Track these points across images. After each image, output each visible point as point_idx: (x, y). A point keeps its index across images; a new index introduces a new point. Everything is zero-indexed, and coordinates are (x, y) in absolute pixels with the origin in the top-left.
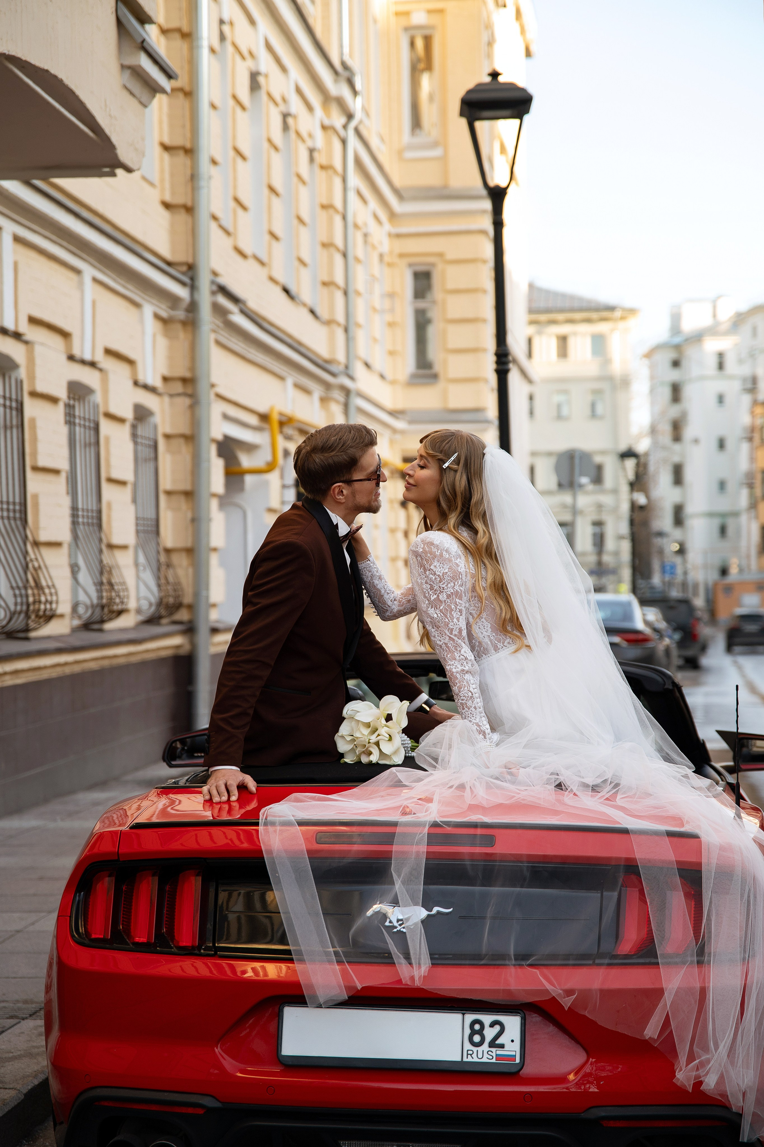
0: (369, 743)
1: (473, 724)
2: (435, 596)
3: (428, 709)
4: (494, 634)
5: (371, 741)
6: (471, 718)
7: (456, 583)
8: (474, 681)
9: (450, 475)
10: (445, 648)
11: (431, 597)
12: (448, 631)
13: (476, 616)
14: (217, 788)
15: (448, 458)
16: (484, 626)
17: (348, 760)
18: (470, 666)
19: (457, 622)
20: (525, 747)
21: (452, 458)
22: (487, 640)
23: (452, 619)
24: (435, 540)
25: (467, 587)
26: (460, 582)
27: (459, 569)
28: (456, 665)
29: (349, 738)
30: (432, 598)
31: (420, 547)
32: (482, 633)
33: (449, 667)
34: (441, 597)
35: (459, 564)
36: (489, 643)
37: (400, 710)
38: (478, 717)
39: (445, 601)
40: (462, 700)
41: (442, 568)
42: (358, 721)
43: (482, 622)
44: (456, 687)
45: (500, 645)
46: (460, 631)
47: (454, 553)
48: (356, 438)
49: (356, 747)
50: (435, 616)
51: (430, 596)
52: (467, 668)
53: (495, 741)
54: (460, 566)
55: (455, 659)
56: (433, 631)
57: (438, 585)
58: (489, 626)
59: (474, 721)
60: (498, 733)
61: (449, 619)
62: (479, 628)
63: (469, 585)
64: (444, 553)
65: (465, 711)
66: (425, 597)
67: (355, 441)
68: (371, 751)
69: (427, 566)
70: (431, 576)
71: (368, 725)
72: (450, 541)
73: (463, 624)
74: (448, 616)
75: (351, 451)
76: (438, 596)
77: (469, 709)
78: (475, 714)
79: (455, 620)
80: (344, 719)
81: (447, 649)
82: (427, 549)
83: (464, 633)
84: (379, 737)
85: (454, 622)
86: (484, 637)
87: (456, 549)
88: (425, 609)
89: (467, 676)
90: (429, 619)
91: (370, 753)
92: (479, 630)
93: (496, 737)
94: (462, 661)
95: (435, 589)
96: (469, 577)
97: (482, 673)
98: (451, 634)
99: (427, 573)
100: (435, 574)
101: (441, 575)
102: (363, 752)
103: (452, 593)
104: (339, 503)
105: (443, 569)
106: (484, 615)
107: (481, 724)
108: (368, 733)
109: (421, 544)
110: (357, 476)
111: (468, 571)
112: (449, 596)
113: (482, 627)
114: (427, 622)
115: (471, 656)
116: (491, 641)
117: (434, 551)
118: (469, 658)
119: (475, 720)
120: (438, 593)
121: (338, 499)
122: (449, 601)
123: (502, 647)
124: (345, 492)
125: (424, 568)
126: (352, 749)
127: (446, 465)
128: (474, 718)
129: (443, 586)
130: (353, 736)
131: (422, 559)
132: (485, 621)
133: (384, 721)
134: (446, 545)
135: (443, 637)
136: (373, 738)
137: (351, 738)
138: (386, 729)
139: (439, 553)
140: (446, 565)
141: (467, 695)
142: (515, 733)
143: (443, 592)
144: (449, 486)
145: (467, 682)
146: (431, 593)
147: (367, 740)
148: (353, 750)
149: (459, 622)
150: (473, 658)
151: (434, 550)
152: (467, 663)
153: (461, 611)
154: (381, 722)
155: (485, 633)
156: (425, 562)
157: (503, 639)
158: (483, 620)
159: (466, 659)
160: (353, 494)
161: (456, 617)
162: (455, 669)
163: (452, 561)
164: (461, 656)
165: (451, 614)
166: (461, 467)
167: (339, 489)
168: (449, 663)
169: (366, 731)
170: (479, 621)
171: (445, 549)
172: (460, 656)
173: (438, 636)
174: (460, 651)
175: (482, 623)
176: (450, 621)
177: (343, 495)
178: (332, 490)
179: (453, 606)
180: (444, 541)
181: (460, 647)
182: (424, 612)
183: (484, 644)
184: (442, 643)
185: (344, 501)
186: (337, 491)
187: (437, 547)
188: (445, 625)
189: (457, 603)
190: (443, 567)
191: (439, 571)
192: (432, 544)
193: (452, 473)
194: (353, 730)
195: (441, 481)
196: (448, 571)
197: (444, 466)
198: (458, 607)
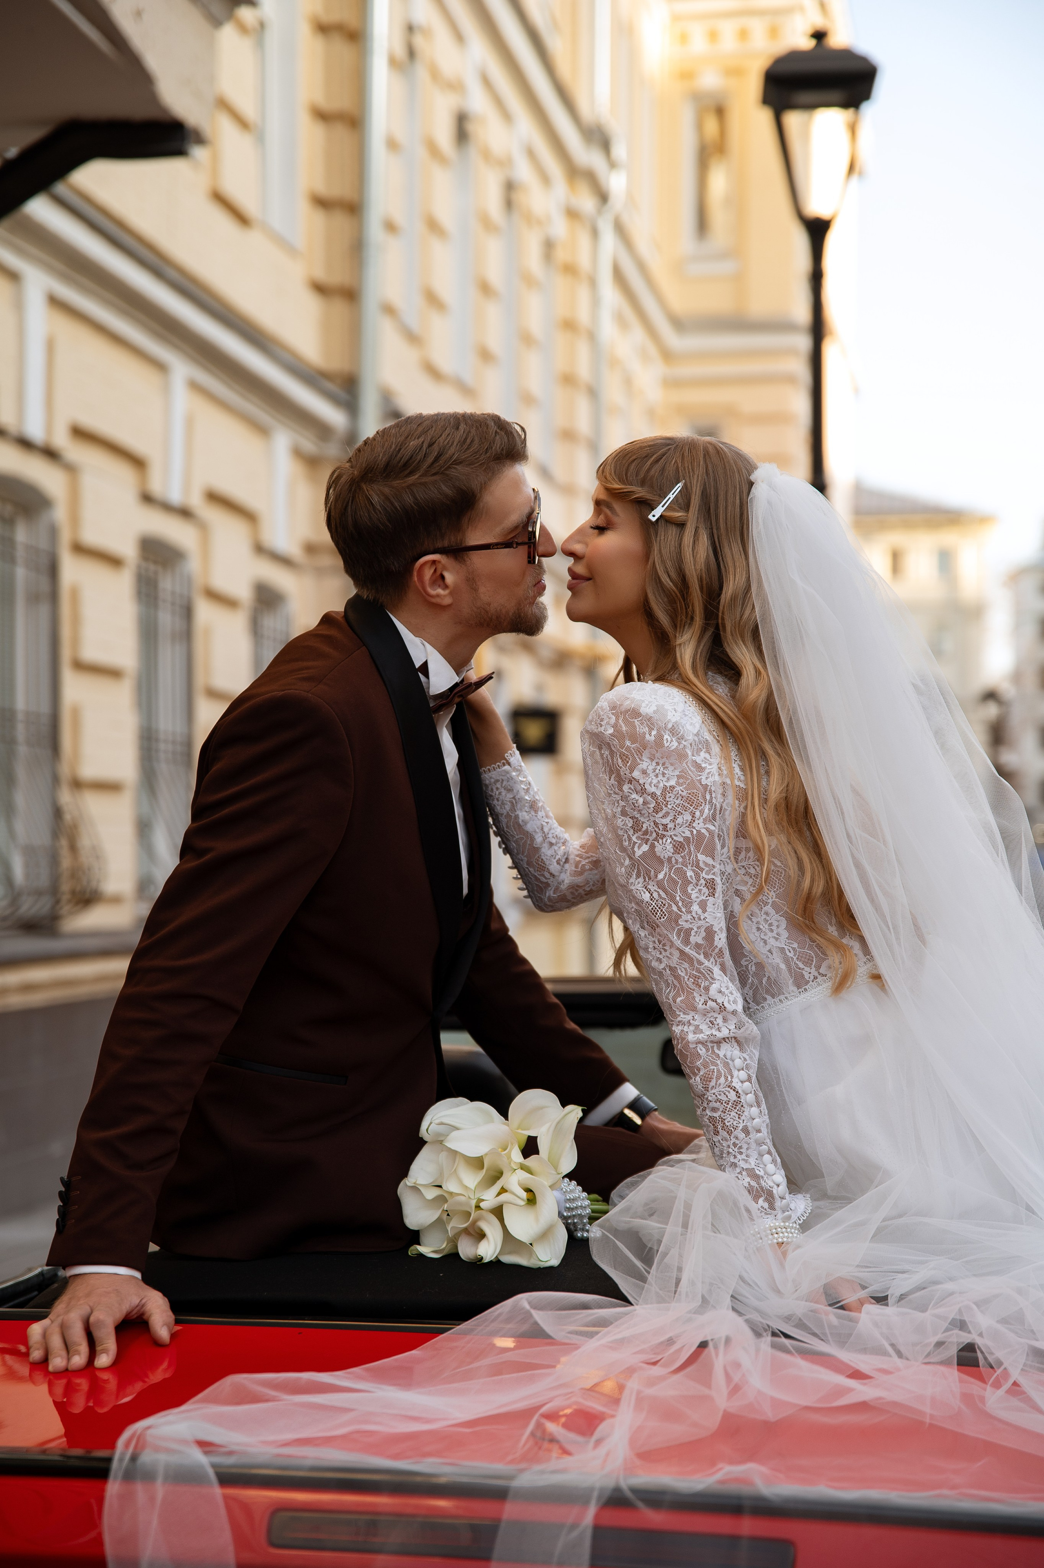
0: (478, 1207)
1: (740, 1173)
2: (645, 848)
3: (638, 1121)
4: (795, 945)
5: (482, 1205)
6: (735, 1157)
7: (698, 814)
8: (745, 1059)
9: (668, 537)
10: (671, 979)
11: (636, 849)
12: (678, 935)
13: (748, 896)
14: (64, 1330)
15: (660, 496)
16: (770, 925)
17: (428, 1249)
18: (732, 1027)
19: (700, 911)
20: (879, 1235)
21: (671, 496)
22: (777, 960)
23: (688, 905)
24: (644, 705)
25: (727, 823)
26: (706, 811)
27: (703, 778)
28: (696, 1023)
29: (431, 1194)
30: (638, 853)
31: (608, 723)
32: (765, 942)
33: (680, 1028)
34: (658, 848)
35: (703, 765)
36: (783, 966)
37: (558, 1128)
38: (754, 1155)
39: (670, 859)
40: (714, 1110)
41: (660, 777)
42: (454, 1153)
43: (767, 914)
44: (698, 1079)
45: (808, 972)
46: (710, 934)
47: (691, 738)
48: (472, 441)
49: (448, 1215)
50: (646, 897)
51: (633, 847)
52: (725, 1033)
53: (799, 1214)
54: (707, 771)
55: (694, 1009)
56: (643, 935)
57: (652, 819)
58: (784, 924)
59: (742, 1164)
60: (808, 1196)
61: (680, 904)
62: (758, 929)
63: (731, 819)
64: (666, 737)
65: (719, 1138)
66: (623, 849)
67: (468, 449)
68: (482, 1230)
69: (624, 771)
70: (634, 796)
71: (478, 1163)
72: (681, 707)
73: (716, 918)
74: (678, 898)
75: (459, 472)
76: (653, 846)
77: (730, 1133)
78: (745, 1146)
79: (695, 908)
80: (422, 1143)
81: (676, 982)
82: (624, 728)
83: (721, 941)
84: (504, 1197)
85: (694, 914)
86: (770, 951)
87: (698, 726)
88: (622, 880)
89: (728, 1051)
90: (633, 905)
91: (481, 1236)
92: (757, 934)
93: (801, 1205)
94: (712, 1014)
95: (644, 829)
96: (731, 797)
97: (765, 1043)
98: (687, 942)
99: (626, 788)
100: (643, 791)
101: (658, 793)
102: (466, 1231)
103: (687, 839)
104: (437, 607)
105: (665, 779)
106: (771, 895)
107: (761, 1173)
108: (476, 1183)
109: (611, 715)
110: (475, 538)
111: (729, 782)
112: (678, 847)
113: (764, 927)
114: (628, 913)
115: (735, 1002)
116: (787, 961)
117: (642, 731)
118: (730, 1007)
119: (746, 1161)
120: (651, 838)
121: (432, 596)
122: (680, 860)
123: (815, 978)
124: (449, 578)
125: (619, 775)
126: (439, 1221)
127: (658, 512)
128: (743, 1156)
129: (665, 821)
130: (440, 1187)
131: (612, 753)
132: (772, 912)
133: (516, 1156)
134: (673, 717)
135: (665, 950)
136: (490, 1198)
137: (436, 1192)
138: (522, 1175)
139: (653, 738)
140: (671, 768)
141: (725, 1099)
142: (849, 1200)
143: (664, 836)
144: (669, 564)
145: (726, 1065)
146: (634, 838)
147: (473, 1203)
148: (439, 1223)
149: (704, 911)
150: (739, 1007)
151: (642, 729)
152: (725, 1020)
153: (711, 885)
154: (509, 1157)
155: (772, 942)
156: (620, 761)
157: (817, 955)
158: (768, 908)
159: (722, 1008)
160: (471, 581)
161: (698, 900)
162: (695, 1033)
163: (686, 756)
164: (710, 1003)
165: (684, 892)
166: (692, 517)
167: (435, 571)
168: (679, 1019)
169: (471, 1179)
170: (757, 911)
171: (670, 726)
172: (705, 1003)
173: (655, 948)
174: (707, 989)
175: (764, 916)
176: (684, 910)
177: (446, 587)
178: (415, 573)
179: (690, 873)
180: (667, 707)
181: (706, 979)
182: (622, 886)
183: (770, 969)
184: (662, 966)
185: (447, 601)
186: (428, 573)
187: (649, 721)
188: (669, 920)
189: (701, 865)
190: (664, 774)
191: (654, 784)
192: (635, 713)
193: (673, 531)
194: (441, 1174)
195: (647, 554)
196: (678, 783)
197: (650, 517)
198: (704, 875)
